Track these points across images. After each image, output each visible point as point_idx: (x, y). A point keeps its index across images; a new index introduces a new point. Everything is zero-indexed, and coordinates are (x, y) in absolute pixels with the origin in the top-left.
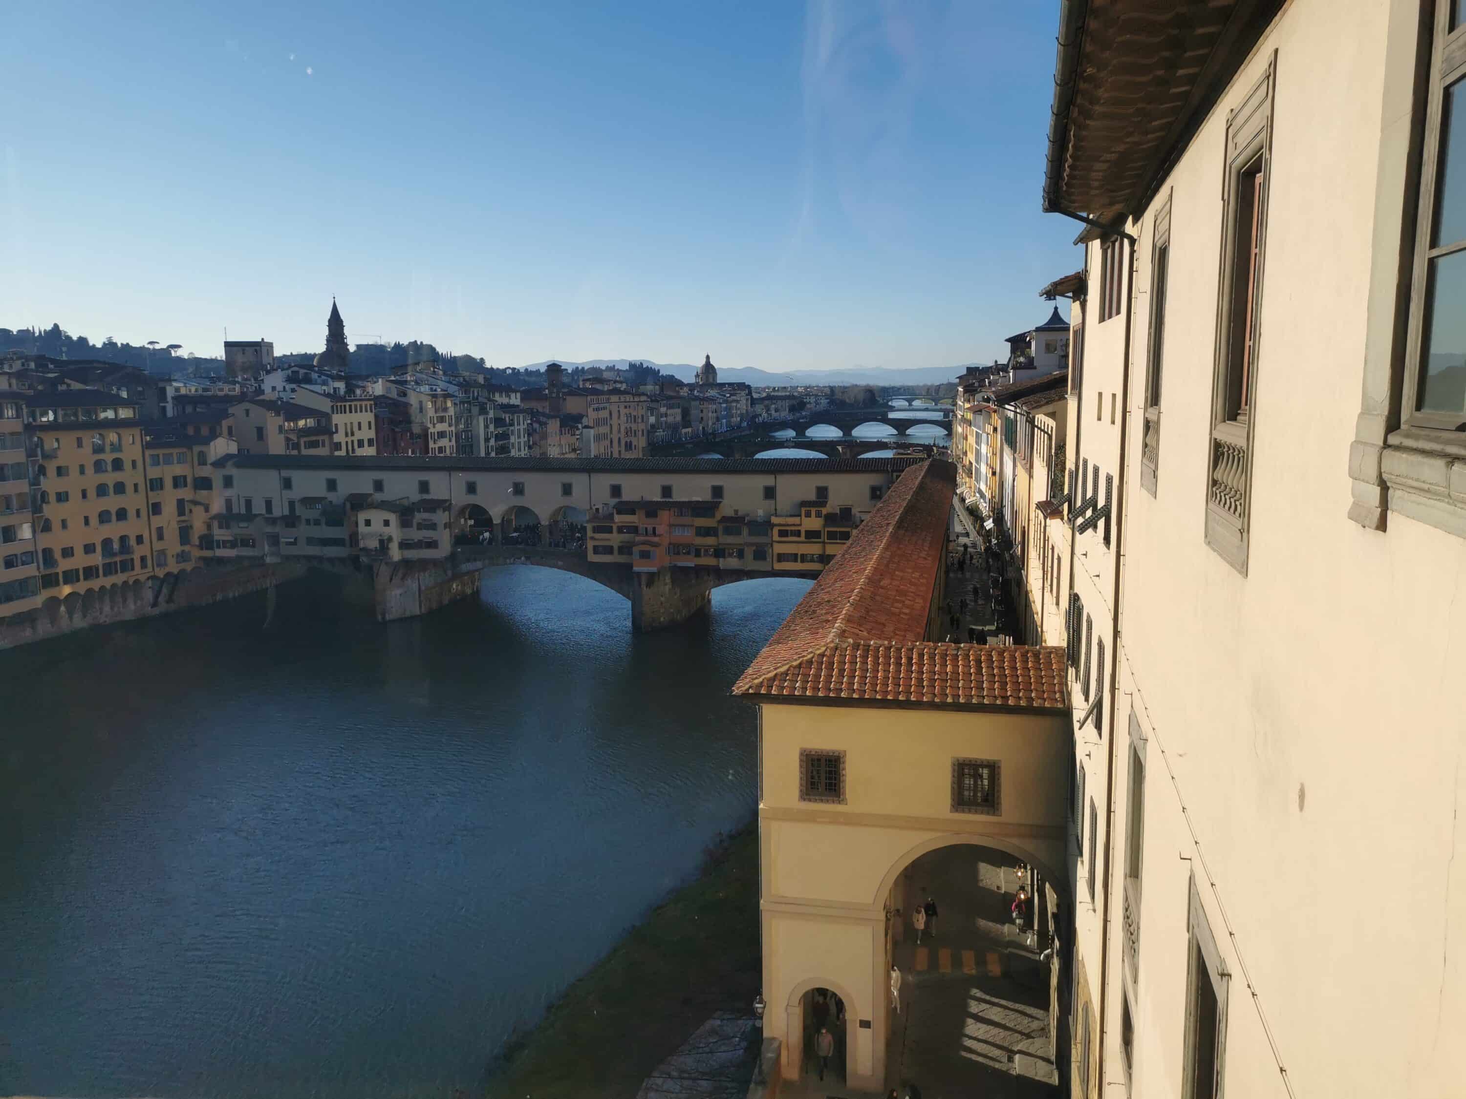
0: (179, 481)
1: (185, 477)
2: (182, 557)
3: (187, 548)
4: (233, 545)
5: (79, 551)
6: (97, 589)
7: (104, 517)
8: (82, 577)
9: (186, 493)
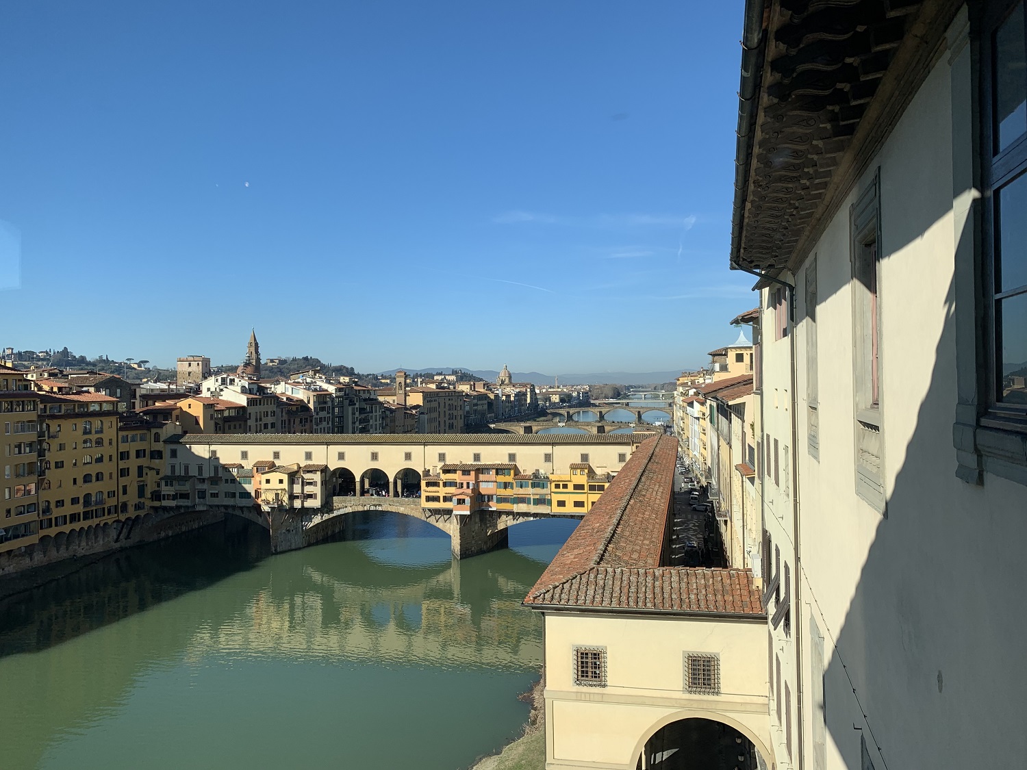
0: (139, 454)
1: (144, 450)
2: (138, 507)
3: (142, 500)
4: (174, 497)
5: (68, 502)
6: (78, 530)
7: (87, 479)
8: (68, 521)
9: (144, 462)
